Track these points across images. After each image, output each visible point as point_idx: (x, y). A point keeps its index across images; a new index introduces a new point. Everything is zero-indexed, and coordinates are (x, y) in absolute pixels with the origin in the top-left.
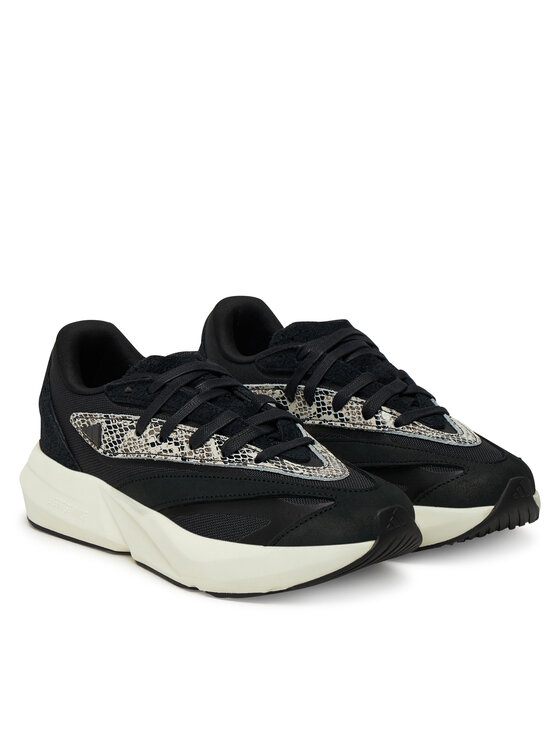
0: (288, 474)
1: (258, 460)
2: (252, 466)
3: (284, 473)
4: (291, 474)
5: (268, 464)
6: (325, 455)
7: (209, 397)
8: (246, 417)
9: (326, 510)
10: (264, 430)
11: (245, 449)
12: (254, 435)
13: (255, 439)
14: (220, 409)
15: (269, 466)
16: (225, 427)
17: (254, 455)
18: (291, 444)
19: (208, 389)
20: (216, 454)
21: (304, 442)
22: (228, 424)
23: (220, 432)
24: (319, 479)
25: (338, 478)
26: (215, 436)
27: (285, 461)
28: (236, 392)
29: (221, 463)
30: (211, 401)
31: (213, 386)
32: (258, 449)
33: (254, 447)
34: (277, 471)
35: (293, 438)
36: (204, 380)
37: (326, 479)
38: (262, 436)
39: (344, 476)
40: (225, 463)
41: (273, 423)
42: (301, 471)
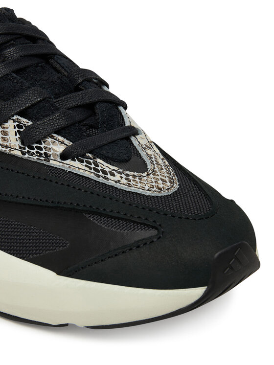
0: (101, 180)
1: (64, 156)
2: (55, 163)
3: (95, 178)
4: (104, 181)
5: (76, 164)
6: (150, 152)
7: (15, 67)
8: (57, 96)
9: (145, 242)
10: (78, 116)
11: (49, 140)
12: (62, 122)
13: (63, 128)
14: (27, 84)
15: (76, 166)
16: (29, 108)
17: (60, 149)
18: (109, 136)
19: (16, 56)
20: (14, 141)
21: (125, 135)
22: (33, 105)
23: (22, 114)
24: (140, 191)
25: (165, 193)
26: (15, 118)
27: (99, 160)
28: (52, 61)
29: (18, 153)
30: (17, 72)
31: (23, 53)
32: (66, 142)
33: (61, 138)
34: (87, 174)
35: (112, 128)
36: (13, 45)
37: (148, 193)
38: (73, 124)
39: (173, 190)
40: (23, 153)
41: (90, 107)
42: (117, 177)
